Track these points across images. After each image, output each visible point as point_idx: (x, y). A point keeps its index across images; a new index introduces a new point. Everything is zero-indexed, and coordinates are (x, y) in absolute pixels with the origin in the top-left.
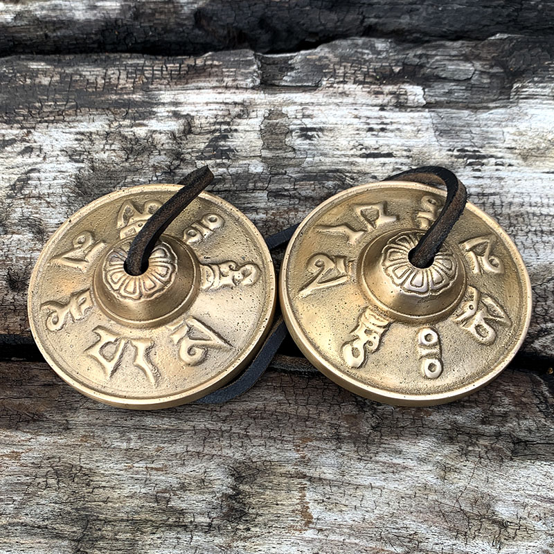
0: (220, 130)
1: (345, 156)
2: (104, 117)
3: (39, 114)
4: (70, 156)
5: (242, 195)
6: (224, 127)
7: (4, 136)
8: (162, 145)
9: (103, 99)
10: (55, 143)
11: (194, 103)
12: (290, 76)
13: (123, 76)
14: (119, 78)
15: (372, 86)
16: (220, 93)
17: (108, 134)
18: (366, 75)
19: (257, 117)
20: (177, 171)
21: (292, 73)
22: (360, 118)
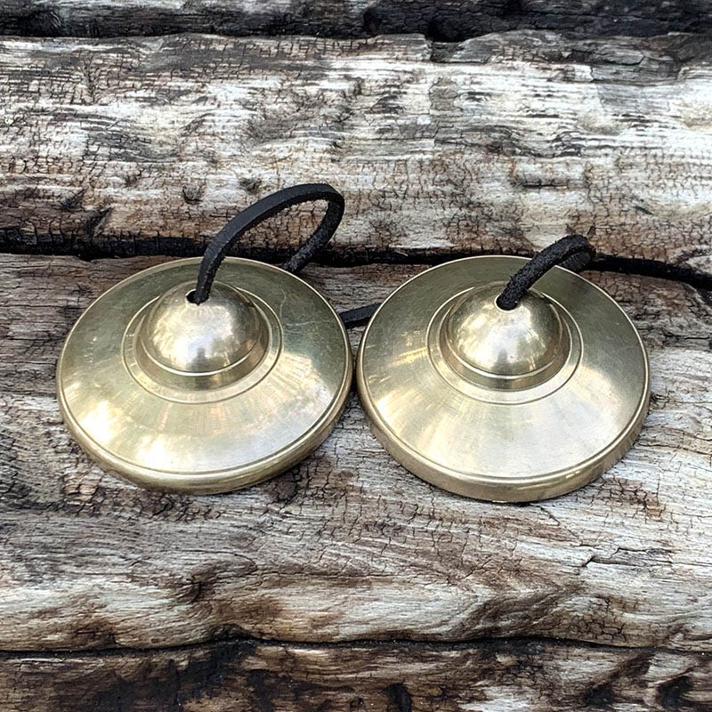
0: (389, 92)
1: (512, 116)
2: (276, 77)
3: (213, 72)
4: (244, 106)
5: (410, 143)
6: (393, 89)
7: (179, 87)
8: (333, 101)
9: (276, 63)
10: (228, 94)
11: (365, 70)
12: (460, 54)
13: (296, 47)
14: (291, 49)
15: (541, 64)
16: (390, 63)
17: (280, 91)
18: (535, 55)
19: (426, 83)
20: (346, 122)
21: (463, 52)
22: (527, 86)
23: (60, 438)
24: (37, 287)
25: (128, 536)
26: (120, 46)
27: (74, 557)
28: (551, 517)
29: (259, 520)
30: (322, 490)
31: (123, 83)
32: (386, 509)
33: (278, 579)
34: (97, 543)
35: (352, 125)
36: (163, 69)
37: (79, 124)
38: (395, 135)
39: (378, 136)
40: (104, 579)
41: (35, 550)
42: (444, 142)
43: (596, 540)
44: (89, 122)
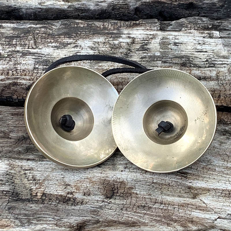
0: (144, 43)
1: (190, 52)
2: (103, 37)
3: (80, 36)
4: (91, 49)
5: (152, 62)
6: (146, 42)
7: (67, 42)
8: (124, 46)
9: (103, 32)
10: (86, 44)
11: (135, 34)
12: (170, 27)
13: (110, 25)
14: (108, 26)
15: (201, 31)
16: (145, 31)
17: (104, 42)
18: (198, 28)
19: (158, 39)
20: (129, 54)
21: (172, 26)
22: (196, 40)
23: (29, 175)
24: (19, 119)
25: (55, 211)
26: (45, 25)
27: (36, 218)
28: (204, 203)
29: (100, 205)
30: (123, 194)
31: (47, 40)
32: (145, 200)
33: (107, 225)
34: (44, 214)
35: (131, 56)
36: (61, 34)
37: (31, 57)
38: (147, 59)
39: (141, 60)
40: (47, 225)
41: (22, 216)
42: (165, 62)
43: (220, 211)
44: (35, 56)
